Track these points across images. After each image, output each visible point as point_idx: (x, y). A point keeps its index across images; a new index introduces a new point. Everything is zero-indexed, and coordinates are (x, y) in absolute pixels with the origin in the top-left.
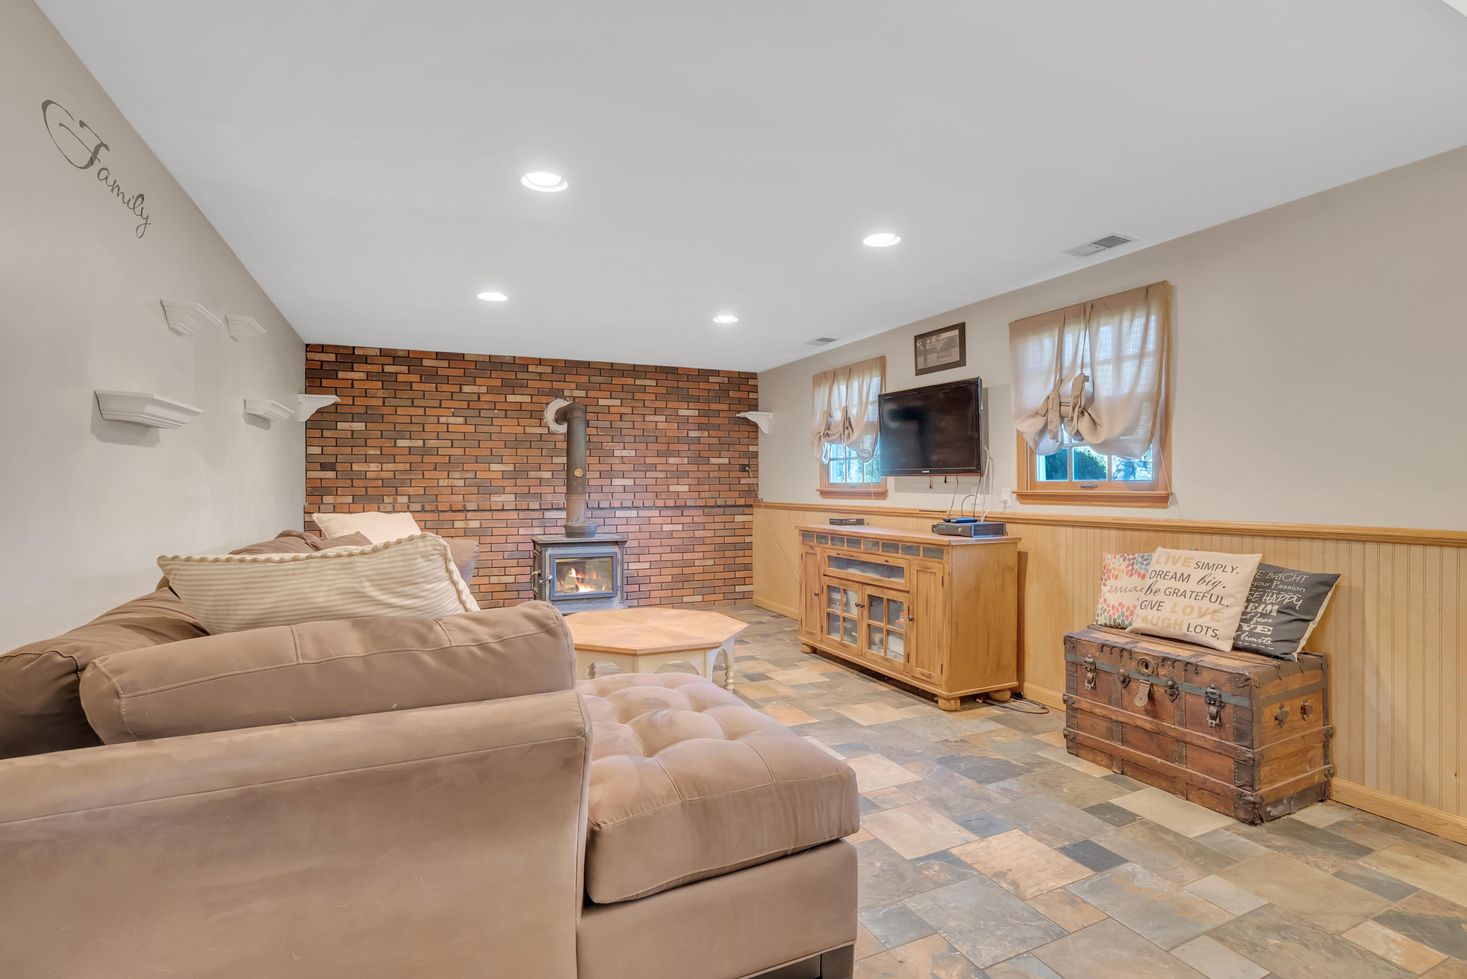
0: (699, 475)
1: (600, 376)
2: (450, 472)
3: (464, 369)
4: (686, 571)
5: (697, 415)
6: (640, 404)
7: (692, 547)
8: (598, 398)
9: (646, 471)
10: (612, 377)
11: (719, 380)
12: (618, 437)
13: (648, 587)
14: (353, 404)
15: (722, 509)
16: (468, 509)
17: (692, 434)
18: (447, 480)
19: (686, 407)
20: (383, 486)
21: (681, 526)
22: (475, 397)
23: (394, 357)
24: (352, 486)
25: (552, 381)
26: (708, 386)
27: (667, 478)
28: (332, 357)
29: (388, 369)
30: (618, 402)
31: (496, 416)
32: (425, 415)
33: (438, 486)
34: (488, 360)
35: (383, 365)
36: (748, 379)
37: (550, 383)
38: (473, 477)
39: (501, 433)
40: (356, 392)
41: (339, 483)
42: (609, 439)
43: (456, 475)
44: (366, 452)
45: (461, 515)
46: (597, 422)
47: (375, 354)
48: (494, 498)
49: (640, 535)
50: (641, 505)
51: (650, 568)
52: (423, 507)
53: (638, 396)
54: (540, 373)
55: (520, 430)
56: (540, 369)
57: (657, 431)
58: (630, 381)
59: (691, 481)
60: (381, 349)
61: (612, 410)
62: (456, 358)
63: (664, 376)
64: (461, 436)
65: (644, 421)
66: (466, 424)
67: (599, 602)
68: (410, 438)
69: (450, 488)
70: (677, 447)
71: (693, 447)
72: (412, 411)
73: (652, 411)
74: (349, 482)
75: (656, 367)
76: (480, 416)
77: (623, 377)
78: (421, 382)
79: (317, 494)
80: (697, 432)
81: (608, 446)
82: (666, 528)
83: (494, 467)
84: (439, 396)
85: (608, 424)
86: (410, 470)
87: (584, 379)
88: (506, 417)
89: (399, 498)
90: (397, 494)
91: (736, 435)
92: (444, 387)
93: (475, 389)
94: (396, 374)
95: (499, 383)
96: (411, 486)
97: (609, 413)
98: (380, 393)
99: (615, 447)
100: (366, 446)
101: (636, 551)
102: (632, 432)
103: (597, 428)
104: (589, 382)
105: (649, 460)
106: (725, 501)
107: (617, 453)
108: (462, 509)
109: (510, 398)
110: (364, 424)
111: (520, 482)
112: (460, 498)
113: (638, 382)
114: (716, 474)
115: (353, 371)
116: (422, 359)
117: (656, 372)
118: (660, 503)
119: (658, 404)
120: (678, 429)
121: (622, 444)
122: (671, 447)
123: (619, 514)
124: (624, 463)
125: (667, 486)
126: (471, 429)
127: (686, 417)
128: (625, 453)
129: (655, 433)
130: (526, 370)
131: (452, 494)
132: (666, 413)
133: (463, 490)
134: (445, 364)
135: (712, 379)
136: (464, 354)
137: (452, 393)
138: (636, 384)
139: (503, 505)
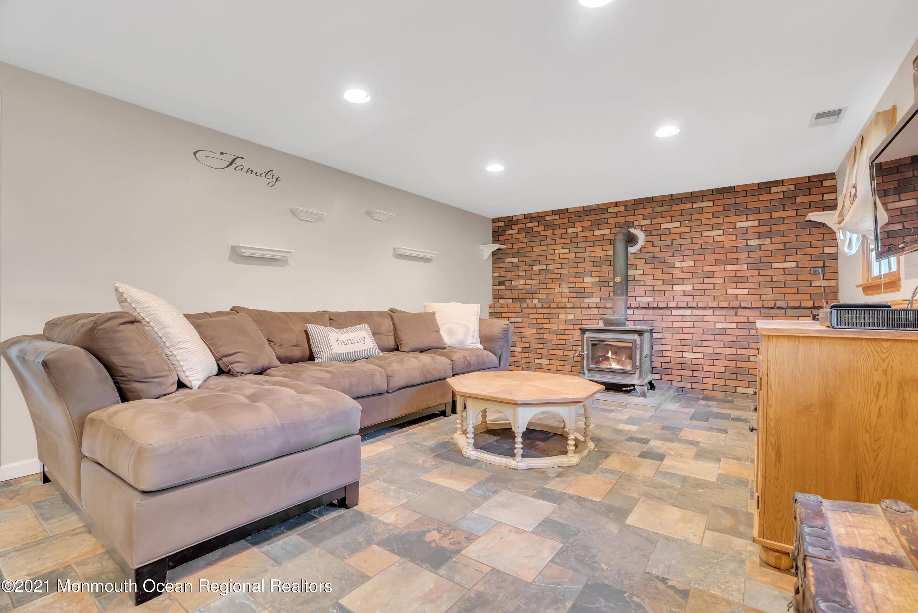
0: (760, 279)
1: (662, 206)
2: (561, 284)
3: (568, 218)
4: (739, 364)
5: (757, 225)
6: (698, 223)
7: (746, 344)
8: (660, 224)
9: (704, 278)
10: (672, 205)
11: (784, 188)
12: (677, 252)
13: (702, 374)
14: (512, 248)
15: (783, 311)
16: (567, 307)
17: (751, 243)
18: (559, 289)
19: (745, 219)
20: (526, 293)
21: (735, 324)
22: (575, 235)
23: (531, 218)
24: (512, 294)
25: (625, 216)
26: (769, 197)
27: (725, 283)
28: (502, 224)
29: (529, 225)
30: (678, 224)
31: (588, 246)
32: (547, 250)
33: (554, 293)
34: (582, 210)
35: (526, 224)
36: (822, 182)
37: (624, 218)
38: (574, 286)
39: (591, 256)
40: (514, 241)
41: (507, 292)
42: (670, 254)
43: (564, 286)
44: (518, 274)
45: (563, 311)
46: (660, 242)
47: (522, 218)
48: (587, 300)
49: (693, 331)
50: (695, 306)
51: (703, 359)
52: (543, 305)
53: (695, 217)
54: (616, 212)
55: (603, 253)
56: (616, 209)
57: (714, 244)
58: (688, 206)
59: (750, 285)
60: (524, 215)
61: (672, 231)
62: (563, 212)
63: (721, 196)
64: (567, 261)
65: (702, 236)
66: (570, 253)
67: (622, 376)
68: (540, 265)
69: (561, 294)
70: (735, 256)
71: (752, 254)
72: (541, 248)
73: (709, 228)
74: (511, 291)
75: (712, 190)
76: (578, 247)
77: (682, 204)
78: (545, 230)
79: (497, 298)
80: (757, 240)
81: (669, 260)
82: (719, 325)
83: (586, 279)
84: (554, 237)
85: (669, 243)
86: (540, 284)
87: (649, 211)
88: (594, 246)
89: (534, 300)
90: (533, 298)
91: (807, 238)
92: (557, 232)
93: (575, 230)
94: (532, 227)
95: (589, 223)
96: (540, 293)
97: (670, 234)
98: (525, 240)
99: (675, 260)
100: (518, 271)
101: (690, 343)
102: (691, 247)
103: (660, 246)
104: (653, 212)
105: (706, 269)
106: (787, 302)
107: (677, 265)
108: (564, 307)
109: (597, 233)
110: (517, 259)
111: (603, 289)
112: (565, 300)
113: (695, 206)
114: (781, 278)
115: (512, 229)
116: (545, 216)
117: (713, 194)
118: (715, 304)
119: (714, 221)
120: (736, 240)
121: (681, 257)
122: (729, 256)
123: (674, 312)
124: (684, 272)
125: (725, 290)
126: (573, 255)
127: (745, 229)
128: (684, 264)
129: (712, 245)
130: (607, 212)
131: (562, 298)
132: (723, 228)
133: (568, 295)
134: (557, 217)
135: (773, 190)
136: (568, 209)
137: (562, 234)
138: (694, 207)
139: (589, 305)
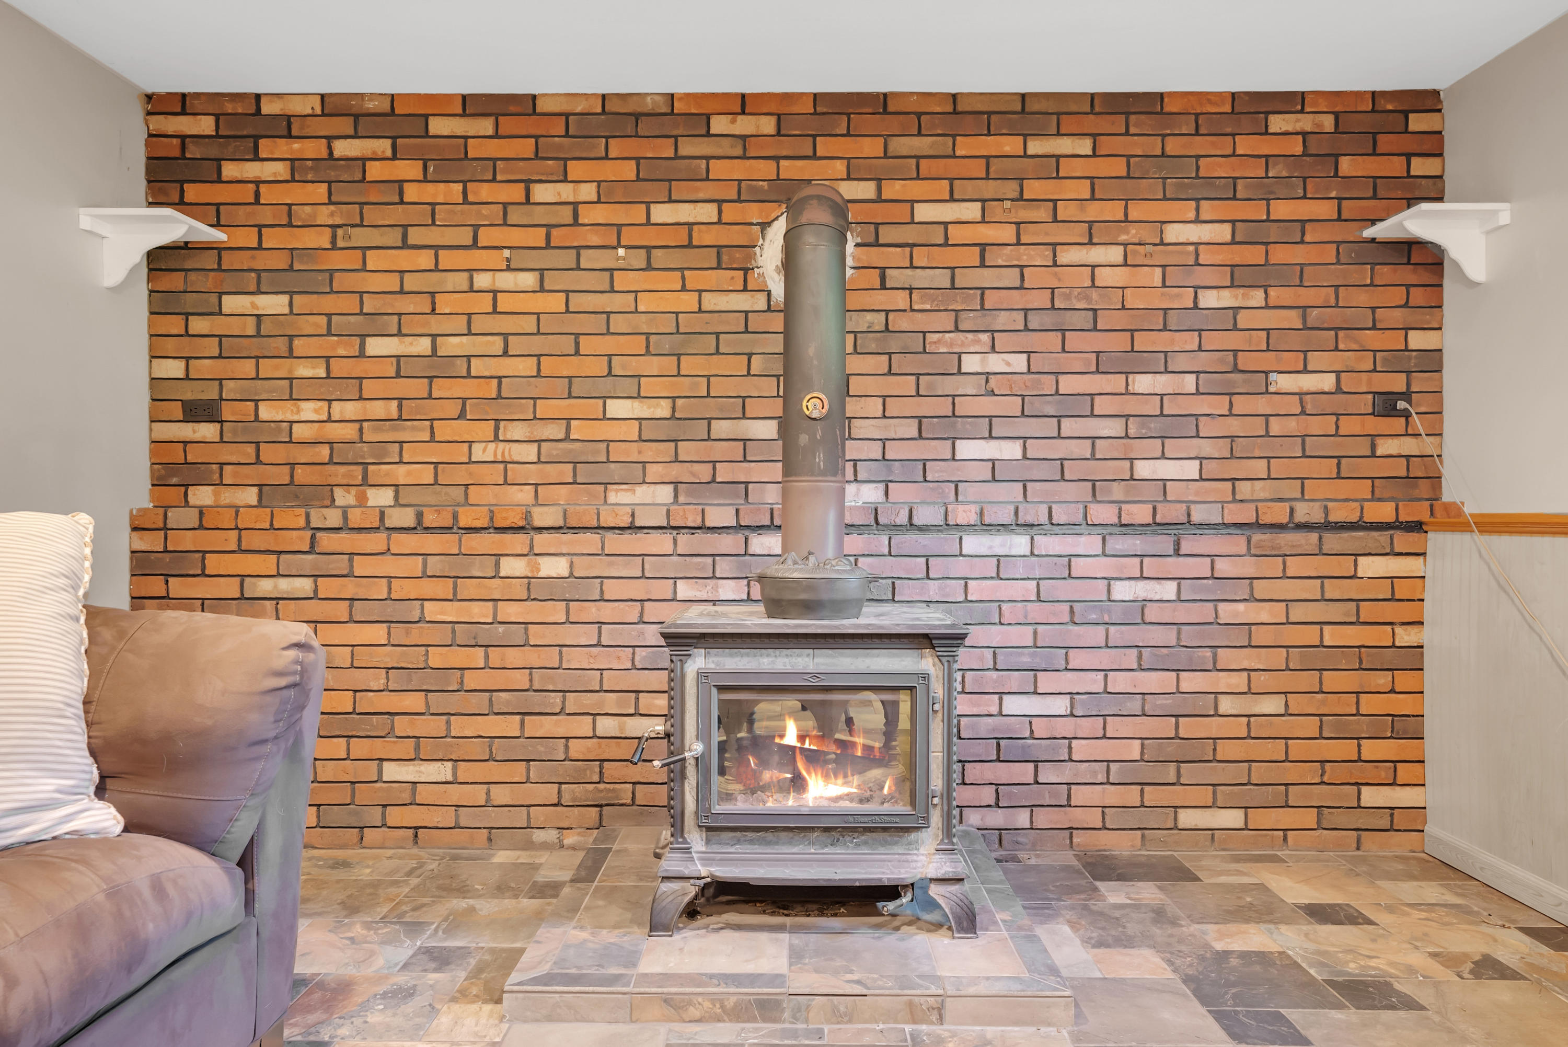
0: (1234, 426)
1: (919, 134)
2: (502, 424)
3: (537, 137)
4: (1188, 727)
5: (1228, 238)
6: (1043, 213)
7: (1208, 653)
8: (912, 202)
9: (1059, 417)
10: (954, 136)
11: (1305, 123)
12: (971, 314)
13: (1066, 773)
14: (260, 247)
15: (1314, 537)
16: (538, 523)
17: (1209, 299)
18: (492, 446)
19: (1191, 215)
20: (331, 462)
21: (1173, 585)
22: (566, 215)
23: (356, 117)
24: (258, 461)
25: (777, 158)
26: (1265, 146)
27: (1127, 436)
28: (206, 125)
29: (342, 148)
30: (972, 211)
31: (621, 264)
32: (436, 269)
33: (470, 462)
34: (599, 110)
35: (330, 139)
36: (1406, 114)
37: (773, 164)
38: (561, 436)
39: (636, 312)
40: (265, 215)
41: (227, 454)
42: (946, 320)
43: (517, 431)
44: (290, 371)
45: (518, 542)
46: (909, 272)
47: (310, 111)
48: (617, 496)
49: (1036, 612)
50: (1044, 519)
51: (1072, 715)
52: (419, 516)
53: (1033, 189)
54: (744, 138)
55: (688, 301)
56: (744, 125)
57: (1094, 294)
58: (1011, 145)
59: (1207, 448)
60: (323, 96)
61: (956, 234)
62: (512, 109)
63: (1118, 124)
64: (529, 324)
65: (1055, 264)
66: (542, 290)
67: (866, 843)
68: (400, 334)
69: (501, 466)
70: (1161, 341)
71: (1213, 340)
72: (404, 259)
73: (1078, 233)
74: (251, 449)
75: (1093, 96)
76: (578, 268)
77: (989, 134)
78: (425, 180)
79: (174, 480)
80: (1226, 293)
81: (941, 343)
82: (1122, 591)
83: (616, 408)
84: (471, 215)
85: (942, 278)
86: (400, 418)
87: (871, 147)
88: (649, 267)
89: (371, 493)
90: (365, 482)
91: (1362, 298)
92: (484, 192)
93: (566, 192)
94: (364, 160)
95: (628, 171)
96: (401, 462)
97: (946, 244)
98: (325, 215)
99: (963, 344)
100: (291, 355)
101: (1026, 659)
102: (1018, 299)
103: (911, 289)
104: (886, 156)
105: (1068, 384)
106: (1326, 507)
107: (971, 363)
108: (521, 523)
109: (662, 213)
110: (285, 299)
111: (687, 450)
112: (524, 495)
113: (1036, 147)
114: (1292, 426)
115: (257, 158)
116: (426, 117)
117: (1092, 112)
118: (1103, 513)
119: (1094, 211)
120: (1164, 285)
121: (985, 337)
122: (1142, 342)
123: (973, 544)
124: (992, 393)
125: (1127, 463)
126: (556, 302)
127: (1191, 248)
128: (996, 363)
129: (1088, 299)
130: (704, 132)
131: (505, 483)
132: (1123, 238)
133: (533, 474)
134: (486, 126)
135: (1278, 123)
136: (534, 97)
137: (505, 205)
138: (1029, 152)
139: (633, 515)
